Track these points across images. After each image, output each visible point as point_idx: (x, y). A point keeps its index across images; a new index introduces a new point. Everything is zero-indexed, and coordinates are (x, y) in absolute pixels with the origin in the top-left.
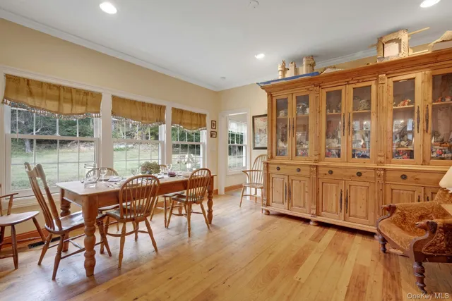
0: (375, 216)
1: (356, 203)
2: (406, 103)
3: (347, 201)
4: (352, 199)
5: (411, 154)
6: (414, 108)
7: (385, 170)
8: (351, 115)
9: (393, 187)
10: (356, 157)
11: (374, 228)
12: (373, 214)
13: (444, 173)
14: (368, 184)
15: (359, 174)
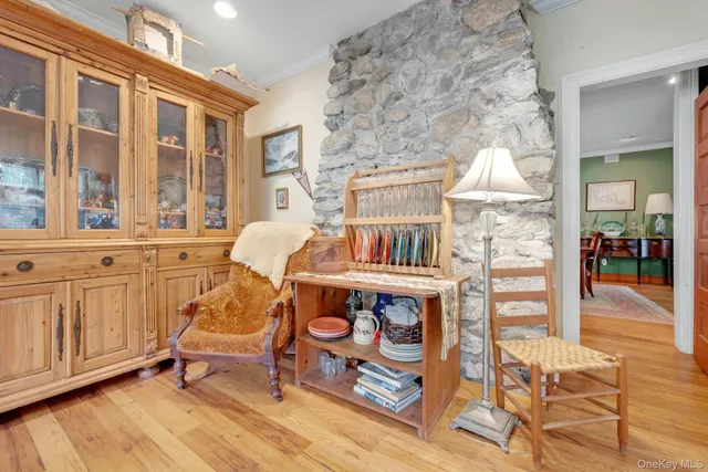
0: (141, 336)
1: (100, 323)
2: (173, 141)
3: (77, 328)
4: (90, 321)
5: (183, 222)
6: (185, 152)
7: (157, 247)
8: (75, 131)
9: (169, 274)
10: (88, 227)
11: (140, 358)
12: (136, 333)
13: (232, 244)
14: (125, 279)
15: (108, 262)
